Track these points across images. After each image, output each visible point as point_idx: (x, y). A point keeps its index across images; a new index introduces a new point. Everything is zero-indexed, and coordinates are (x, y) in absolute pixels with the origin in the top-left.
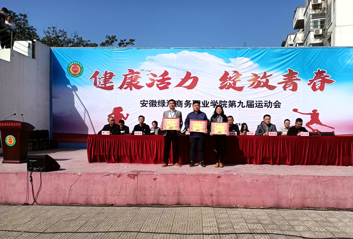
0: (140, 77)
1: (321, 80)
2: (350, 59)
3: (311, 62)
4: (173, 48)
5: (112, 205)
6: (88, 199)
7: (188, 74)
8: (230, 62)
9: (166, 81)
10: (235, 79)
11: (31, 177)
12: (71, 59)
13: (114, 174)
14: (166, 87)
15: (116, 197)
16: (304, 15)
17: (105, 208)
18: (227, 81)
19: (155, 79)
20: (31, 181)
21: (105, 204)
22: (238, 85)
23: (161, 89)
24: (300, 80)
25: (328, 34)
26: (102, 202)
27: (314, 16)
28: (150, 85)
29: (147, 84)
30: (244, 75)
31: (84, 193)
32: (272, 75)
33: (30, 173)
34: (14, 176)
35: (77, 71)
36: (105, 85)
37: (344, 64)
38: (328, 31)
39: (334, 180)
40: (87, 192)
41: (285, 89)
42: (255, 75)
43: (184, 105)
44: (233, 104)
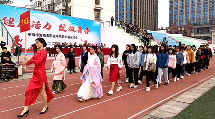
1: (88, 30)
7: (48, 23)
8: (62, 21)
9: (39, 25)
10: (64, 27)
14: (39, 28)
19: (34, 24)
22: (65, 30)
28: (32, 26)
32: (75, 27)
36: (10, 24)
37: (93, 26)
43: (46, 36)
44: (63, 37)
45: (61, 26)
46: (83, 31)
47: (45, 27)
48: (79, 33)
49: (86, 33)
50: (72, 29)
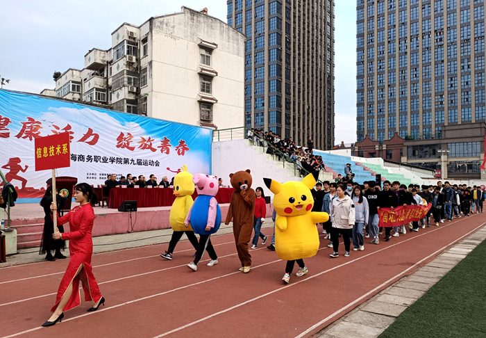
0: (42, 128)
1: (183, 147)
7: (90, 131)
8: (125, 125)
9: (69, 135)
10: (128, 140)
18: (122, 141)
19: (58, 131)
22: (131, 145)
24: (171, 146)
30: (135, 138)
32: (154, 140)
37: (195, 137)
41: (162, 152)
42: (143, 139)
43: (86, 160)
44: (126, 161)
45: (121, 137)
46: (172, 149)
47: (82, 140)
48: (164, 154)
49: (179, 154)
50: (146, 145)
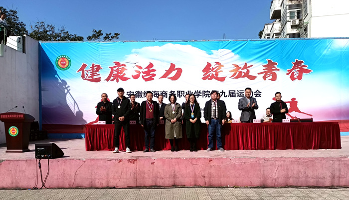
0: (127, 70)
1: (299, 70)
2: (327, 49)
3: (289, 53)
4: (157, 41)
5: (114, 188)
6: (92, 182)
7: (173, 66)
8: (213, 54)
9: (151, 73)
10: (217, 70)
11: (39, 163)
12: (59, 53)
13: (115, 160)
14: (151, 79)
15: (118, 180)
16: (281, 6)
17: (108, 190)
18: (209, 72)
19: (141, 70)
20: (40, 167)
21: (107, 187)
22: (220, 76)
23: (146, 80)
24: (279, 70)
25: (304, 25)
26: (104, 185)
27: (291, 7)
28: (136, 77)
29: (132, 76)
30: (226, 66)
31: (89, 177)
32: (252, 66)
33: (38, 160)
34: (24, 163)
35: (66, 64)
36: (92, 78)
37: (321, 54)
38: (305, 21)
39: (313, 161)
40: (91, 176)
41: (265, 79)
42: (237, 66)
45: (208, 68)
47: (165, 76)
49: (293, 78)
50: (241, 73)
